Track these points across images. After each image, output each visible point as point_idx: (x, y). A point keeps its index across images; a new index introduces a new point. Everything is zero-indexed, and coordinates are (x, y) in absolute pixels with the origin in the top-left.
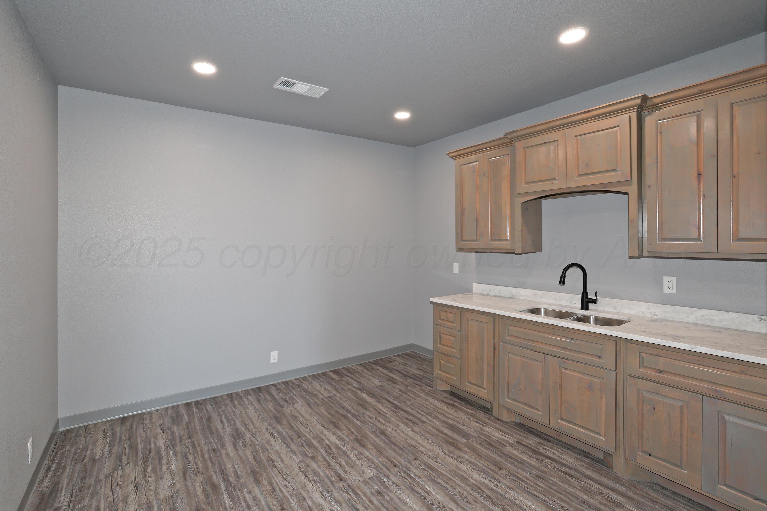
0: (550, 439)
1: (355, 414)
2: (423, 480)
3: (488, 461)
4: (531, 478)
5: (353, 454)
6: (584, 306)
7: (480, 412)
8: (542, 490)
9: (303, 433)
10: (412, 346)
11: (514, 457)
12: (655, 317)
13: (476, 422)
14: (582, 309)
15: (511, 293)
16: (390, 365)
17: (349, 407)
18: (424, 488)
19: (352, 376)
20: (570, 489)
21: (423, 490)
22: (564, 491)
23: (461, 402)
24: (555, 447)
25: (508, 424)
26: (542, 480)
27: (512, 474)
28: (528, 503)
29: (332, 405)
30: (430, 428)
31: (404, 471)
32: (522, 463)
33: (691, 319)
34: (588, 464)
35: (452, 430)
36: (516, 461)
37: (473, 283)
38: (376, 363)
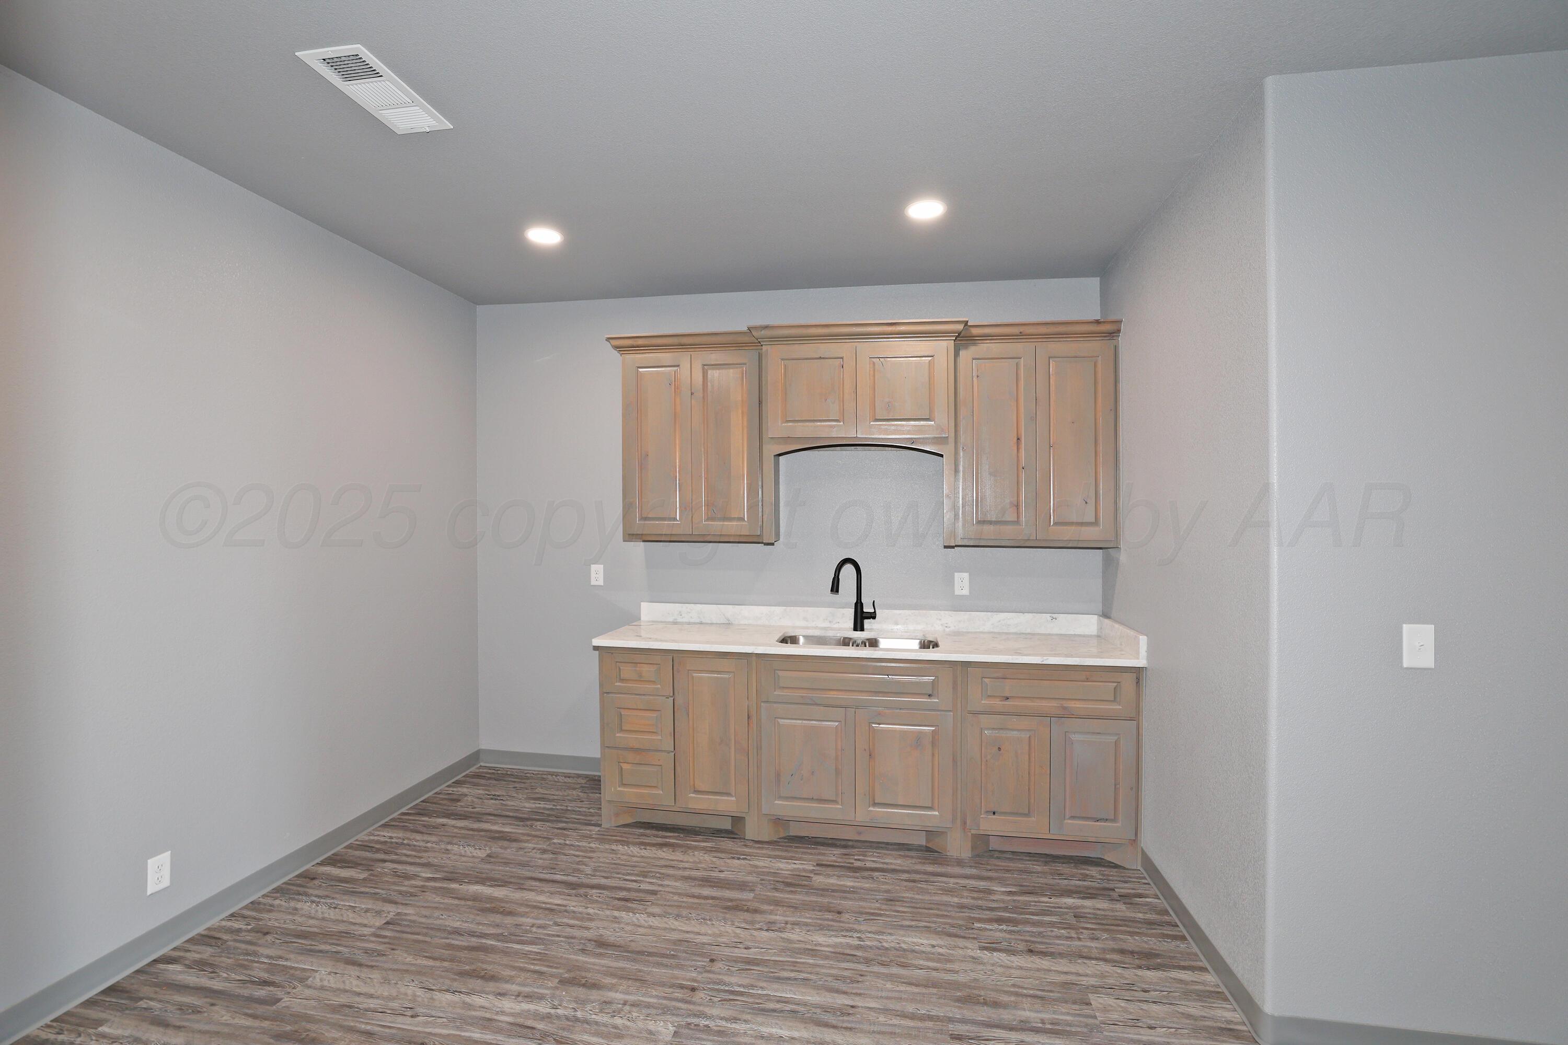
0: (850, 843)
1: (502, 934)
2: (762, 988)
3: (814, 910)
4: (884, 907)
5: (591, 1013)
6: (858, 625)
7: (723, 841)
8: (910, 915)
9: (419, 1032)
10: (476, 756)
11: (837, 888)
12: (947, 630)
13: (733, 858)
14: (855, 629)
15: (724, 615)
16: (462, 806)
17: (472, 926)
18: (778, 998)
19: (394, 857)
20: (934, 898)
21: (778, 1002)
22: (930, 903)
23: (676, 834)
24: (866, 852)
25: (780, 844)
26: (897, 903)
27: (861, 913)
28: (915, 940)
29: (420, 938)
30: (676, 898)
31: (718, 990)
32: (853, 891)
33: (987, 627)
34: (919, 858)
35: (714, 886)
36: (844, 892)
37: (642, 603)
38: (421, 811)
